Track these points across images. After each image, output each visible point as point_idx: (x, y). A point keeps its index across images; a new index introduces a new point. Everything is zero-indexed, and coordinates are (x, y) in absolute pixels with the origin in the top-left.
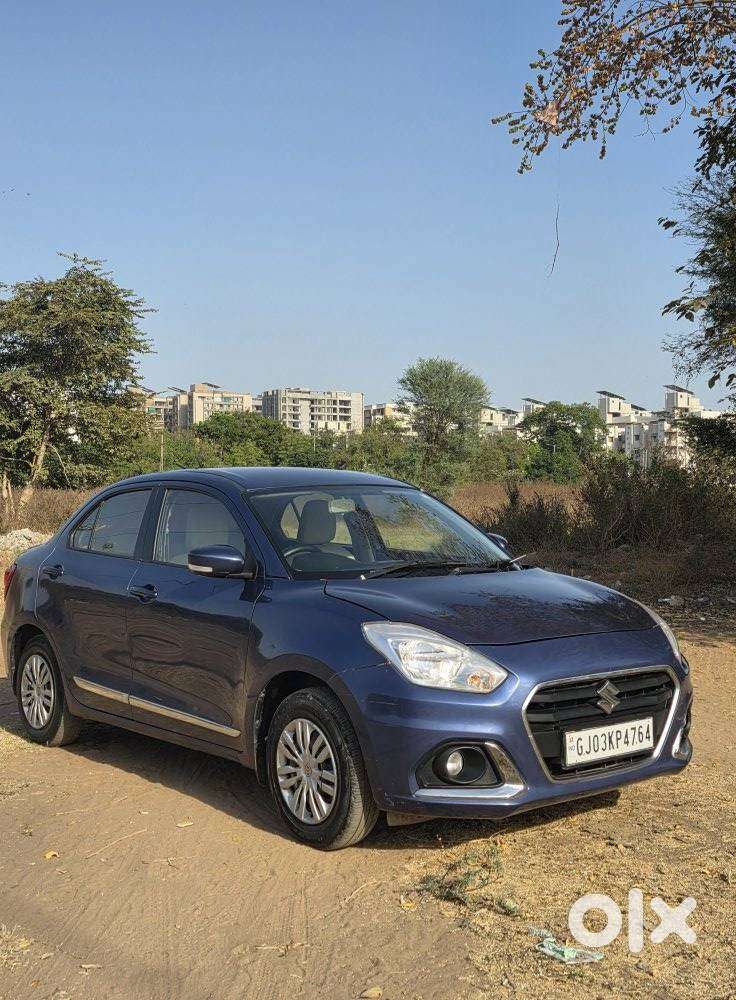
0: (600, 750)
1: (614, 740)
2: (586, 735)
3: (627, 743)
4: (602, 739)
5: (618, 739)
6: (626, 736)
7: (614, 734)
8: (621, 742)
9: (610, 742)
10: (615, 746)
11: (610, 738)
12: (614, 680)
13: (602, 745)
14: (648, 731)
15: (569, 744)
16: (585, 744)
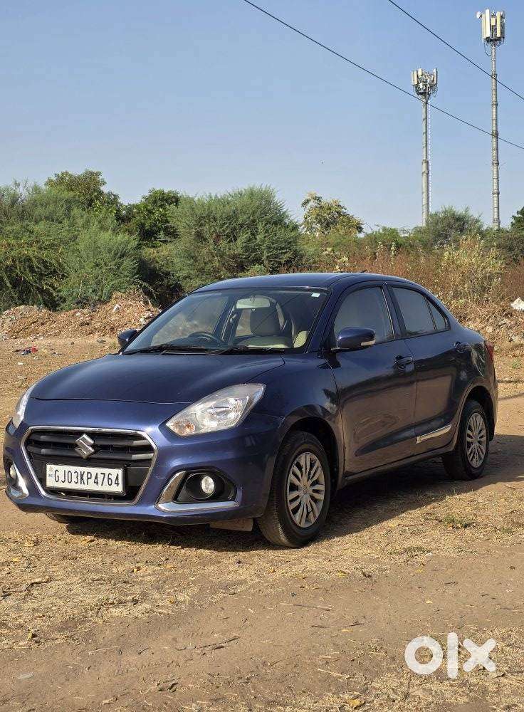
0: (73, 483)
1: (85, 477)
2: (62, 469)
3: (97, 483)
4: (74, 475)
5: (88, 478)
6: (96, 478)
7: (86, 474)
8: (91, 481)
9: (82, 479)
10: (86, 482)
11: (82, 476)
12: (91, 435)
13: (74, 479)
14: (117, 479)
15: (48, 472)
16: (61, 474)
